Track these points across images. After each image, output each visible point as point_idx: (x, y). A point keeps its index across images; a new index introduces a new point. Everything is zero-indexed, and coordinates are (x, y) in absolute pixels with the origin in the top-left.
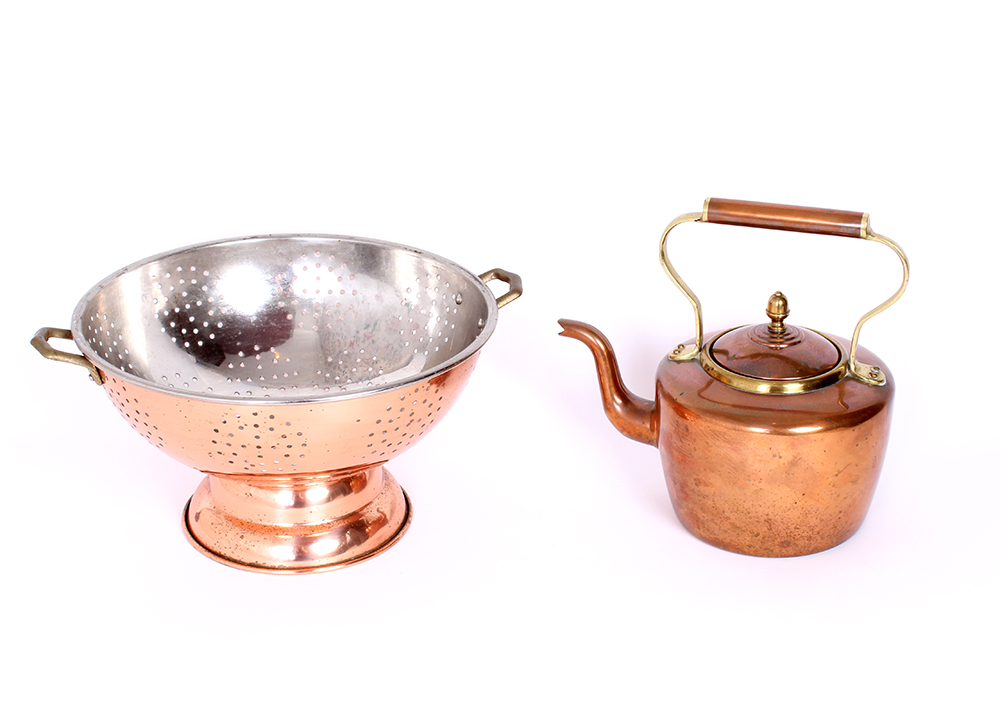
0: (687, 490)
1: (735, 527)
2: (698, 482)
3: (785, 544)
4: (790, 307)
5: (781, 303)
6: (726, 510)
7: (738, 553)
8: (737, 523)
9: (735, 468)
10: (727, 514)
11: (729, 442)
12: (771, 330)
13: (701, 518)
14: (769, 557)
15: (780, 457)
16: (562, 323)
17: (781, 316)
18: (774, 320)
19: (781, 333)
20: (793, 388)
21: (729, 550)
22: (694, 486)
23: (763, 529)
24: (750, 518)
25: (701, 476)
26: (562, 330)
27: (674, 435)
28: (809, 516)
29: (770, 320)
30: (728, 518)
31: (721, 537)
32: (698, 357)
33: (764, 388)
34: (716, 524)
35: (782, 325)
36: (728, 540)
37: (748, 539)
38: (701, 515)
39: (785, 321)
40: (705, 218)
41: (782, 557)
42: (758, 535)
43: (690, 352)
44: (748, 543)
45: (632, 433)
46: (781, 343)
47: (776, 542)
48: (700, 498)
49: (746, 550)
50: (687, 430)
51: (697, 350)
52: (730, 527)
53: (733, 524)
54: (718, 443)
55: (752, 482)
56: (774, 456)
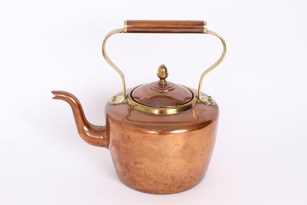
0: (129, 167)
1: (155, 182)
2: (136, 163)
3: (179, 187)
4: (168, 72)
5: (164, 70)
6: (151, 174)
7: (157, 194)
8: (157, 180)
9: (156, 154)
10: (151, 177)
11: (153, 141)
12: (160, 84)
13: (137, 180)
14: (171, 194)
15: (179, 145)
16: (54, 92)
17: (164, 76)
18: (161, 79)
19: (165, 85)
20: (171, 111)
21: (152, 194)
22: (133, 165)
23: (170, 181)
24: (164, 177)
25: (138, 160)
26: (54, 96)
27: (121, 141)
28: (191, 172)
29: (159, 79)
30: (152, 179)
31: (148, 188)
32: (125, 101)
33: (156, 112)
34: (145, 182)
35: (165, 81)
36: (152, 189)
37: (162, 187)
38: (137, 178)
39: (166, 79)
40: (126, 30)
41: (177, 193)
42: (167, 184)
43: (121, 99)
44: (162, 189)
45: (94, 143)
46: (165, 90)
47: (176, 187)
48: (137, 170)
49: (161, 192)
50: (129, 137)
51: (124, 98)
52: (153, 182)
53: (154, 181)
54: (146, 142)
55: (165, 159)
56: (176, 145)
